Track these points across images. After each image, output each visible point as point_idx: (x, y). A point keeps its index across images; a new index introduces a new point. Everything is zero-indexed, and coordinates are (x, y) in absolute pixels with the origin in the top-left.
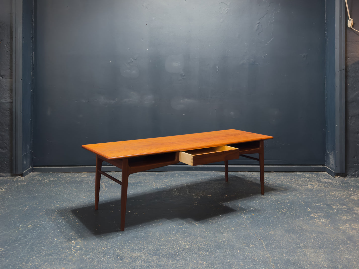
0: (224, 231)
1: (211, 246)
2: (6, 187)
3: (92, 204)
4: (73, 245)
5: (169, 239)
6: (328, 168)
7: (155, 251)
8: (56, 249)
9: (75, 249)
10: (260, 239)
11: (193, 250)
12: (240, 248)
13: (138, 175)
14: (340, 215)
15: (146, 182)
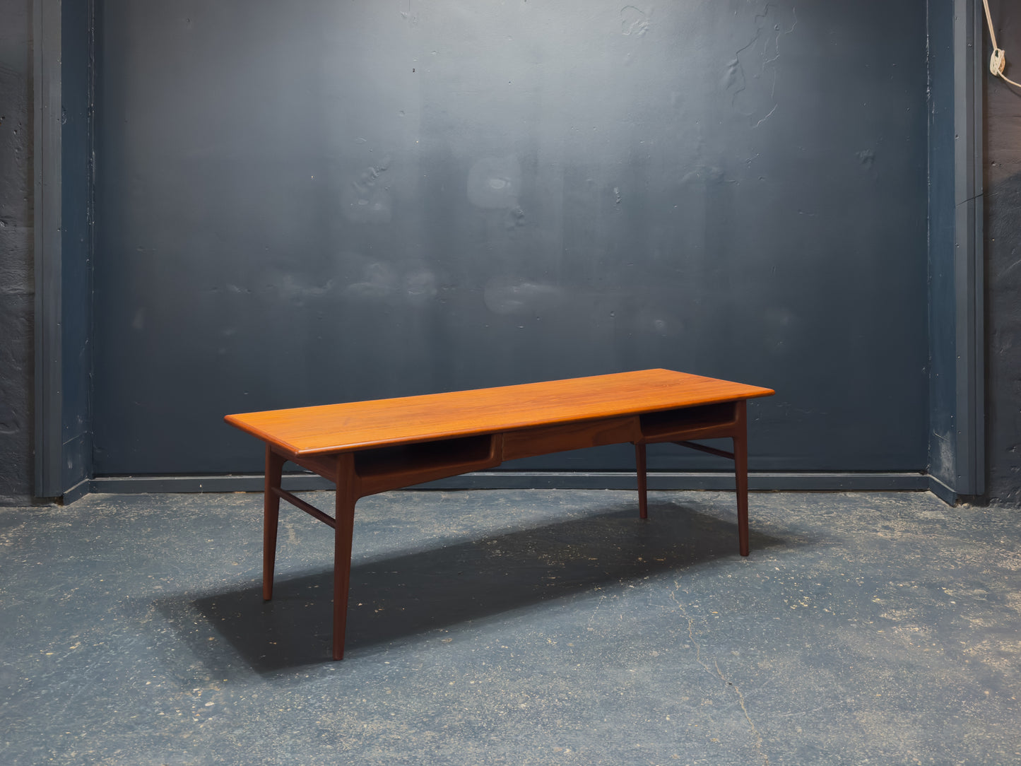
0: (628, 660)
1: (590, 703)
2: (14, 533)
3: (256, 581)
4: (195, 699)
5: (469, 684)
6: (936, 479)
7: (427, 716)
8: (149, 710)
9: (201, 710)
10: (730, 684)
11: (538, 713)
12: (672, 710)
13: (391, 501)
14: (964, 614)
15: (412, 520)
